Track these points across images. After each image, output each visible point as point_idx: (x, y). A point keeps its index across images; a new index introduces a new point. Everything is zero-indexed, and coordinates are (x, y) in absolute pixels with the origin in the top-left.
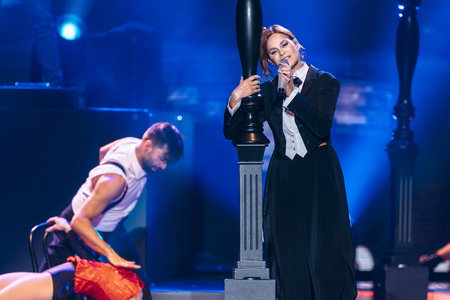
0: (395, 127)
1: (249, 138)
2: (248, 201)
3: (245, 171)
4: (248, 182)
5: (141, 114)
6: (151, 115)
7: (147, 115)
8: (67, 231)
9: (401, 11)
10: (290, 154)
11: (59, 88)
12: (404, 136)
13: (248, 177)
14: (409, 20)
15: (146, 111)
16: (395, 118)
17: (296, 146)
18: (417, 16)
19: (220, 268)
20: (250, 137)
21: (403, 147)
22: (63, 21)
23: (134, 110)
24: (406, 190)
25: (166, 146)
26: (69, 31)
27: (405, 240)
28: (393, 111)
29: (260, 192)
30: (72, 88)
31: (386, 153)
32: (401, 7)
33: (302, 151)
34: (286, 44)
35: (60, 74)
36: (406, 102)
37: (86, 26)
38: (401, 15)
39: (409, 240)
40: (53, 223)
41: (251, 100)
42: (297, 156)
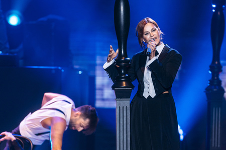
0: (210, 77)
2: (121, 122)
3: (120, 104)
4: (121, 111)
5: (57, 70)
6: (63, 71)
7: (60, 70)
8: (12, 140)
9: (214, 8)
10: (146, 95)
11: (7, 54)
12: (215, 83)
13: (121, 108)
14: (219, 13)
15: (60, 68)
16: (210, 72)
17: (150, 91)
18: (224, 11)
20: (123, 84)
21: (215, 90)
22: (10, 14)
23: (53, 68)
24: (217, 115)
25: (88, 120)
26: (14, 20)
27: (216, 145)
28: (209, 68)
29: (129, 117)
30: (15, 54)
31: (205, 93)
32: (214, 6)
33: (153, 94)
34: (155, 30)
35: (8, 46)
36: (216, 63)
37: (24, 17)
38: (214, 11)
39: (219, 146)
40: (4, 136)
41: (123, 62)
42: (149, 96)
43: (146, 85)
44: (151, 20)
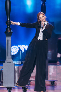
1: (8, 31)
3: (7, 39)
4: (8, 41)
14: (44, 5)
19: (2, 61)
29: (11, 43)
33: (41, 39)
41: (9, 23)
42: (40, 39)
43: (40, 35)
44: (42, 13)
